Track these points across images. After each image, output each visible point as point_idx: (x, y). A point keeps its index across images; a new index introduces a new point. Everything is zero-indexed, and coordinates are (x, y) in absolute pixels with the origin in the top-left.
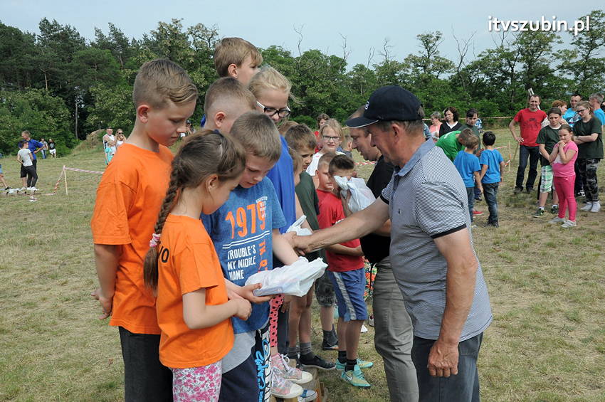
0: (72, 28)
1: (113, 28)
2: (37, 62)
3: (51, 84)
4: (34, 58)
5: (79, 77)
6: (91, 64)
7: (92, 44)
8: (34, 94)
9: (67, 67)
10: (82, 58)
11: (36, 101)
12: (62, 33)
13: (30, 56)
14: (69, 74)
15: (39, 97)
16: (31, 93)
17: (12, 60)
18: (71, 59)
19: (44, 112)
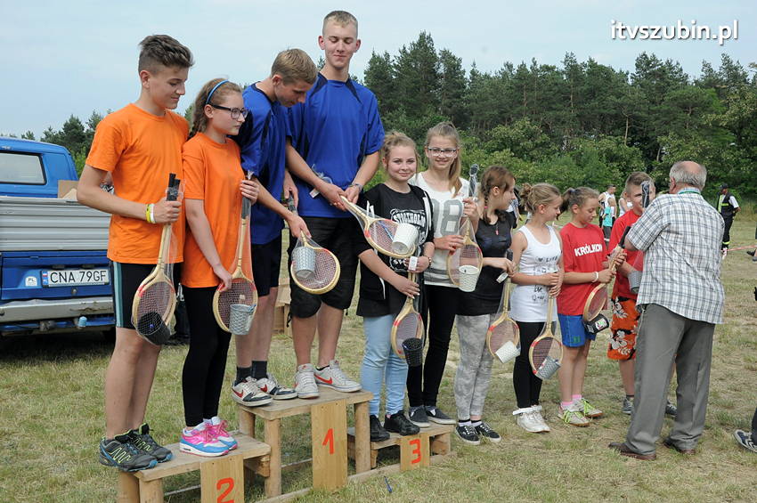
0: (674, 64)
1: (727, 61)
2: (621, 106)
3: (632, 132)
4: (619, 101)
5: (666, 123)
6: (685, 107)
7: (696, 82)
8: (608, 143)
9: (654, 112)
10: (675, 99)
11: (609, 151)
12: (659, 70)
13: (613, 98)
14: (657, 119)
15: (613, 146)
16: (605, 141)
17: (595, 103)
18: (663, 100)
19: (615, 165)
